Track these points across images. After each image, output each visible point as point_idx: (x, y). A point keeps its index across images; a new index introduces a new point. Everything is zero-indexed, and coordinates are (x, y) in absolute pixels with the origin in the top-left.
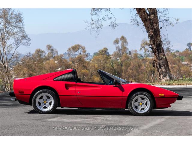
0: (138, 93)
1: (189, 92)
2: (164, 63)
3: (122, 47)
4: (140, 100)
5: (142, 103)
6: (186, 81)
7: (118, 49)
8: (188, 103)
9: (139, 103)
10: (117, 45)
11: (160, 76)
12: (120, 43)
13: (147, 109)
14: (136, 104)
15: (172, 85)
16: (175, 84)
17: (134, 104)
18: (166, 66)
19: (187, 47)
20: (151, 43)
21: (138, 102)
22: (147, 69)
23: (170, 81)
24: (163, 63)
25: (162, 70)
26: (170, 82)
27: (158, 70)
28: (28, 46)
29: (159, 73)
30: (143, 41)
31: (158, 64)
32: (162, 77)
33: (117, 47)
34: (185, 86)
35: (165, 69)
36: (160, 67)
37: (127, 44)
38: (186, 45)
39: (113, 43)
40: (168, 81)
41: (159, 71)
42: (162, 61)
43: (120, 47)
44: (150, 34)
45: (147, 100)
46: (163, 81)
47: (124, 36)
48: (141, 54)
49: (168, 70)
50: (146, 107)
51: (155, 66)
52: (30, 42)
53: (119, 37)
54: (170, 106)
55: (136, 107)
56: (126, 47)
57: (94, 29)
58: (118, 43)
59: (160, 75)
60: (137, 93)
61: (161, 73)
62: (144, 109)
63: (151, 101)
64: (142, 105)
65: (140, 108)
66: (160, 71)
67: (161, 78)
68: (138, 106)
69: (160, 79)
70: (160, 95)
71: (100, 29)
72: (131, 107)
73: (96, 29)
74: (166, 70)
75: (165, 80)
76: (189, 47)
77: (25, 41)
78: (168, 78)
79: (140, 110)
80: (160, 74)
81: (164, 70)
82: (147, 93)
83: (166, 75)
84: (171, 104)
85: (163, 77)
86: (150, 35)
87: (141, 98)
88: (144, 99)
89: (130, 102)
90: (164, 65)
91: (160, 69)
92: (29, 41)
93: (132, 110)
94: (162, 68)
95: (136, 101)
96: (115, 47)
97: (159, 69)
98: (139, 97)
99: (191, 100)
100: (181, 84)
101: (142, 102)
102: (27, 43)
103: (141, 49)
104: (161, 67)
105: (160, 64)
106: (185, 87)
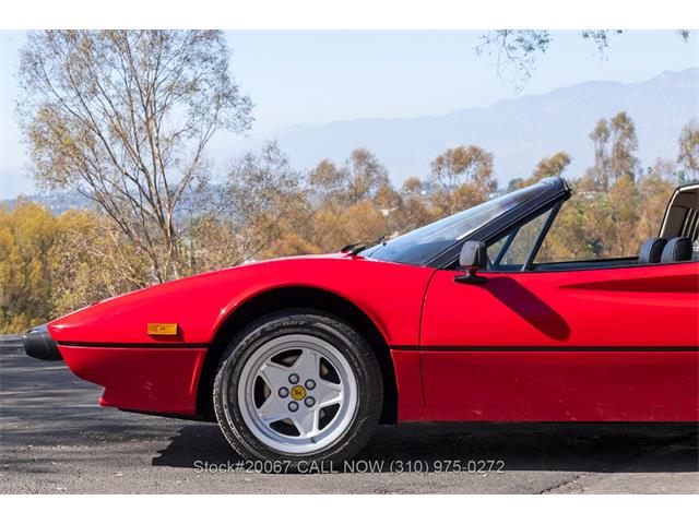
28: (246, 132)
37: (635, 146)
52: (250, 115)
56: (629, 156)
57: (513, 54)
71: (537, 51)
73: (521, 51)
77: (233, 111)
92: (247, 111)
102: (238, 122)
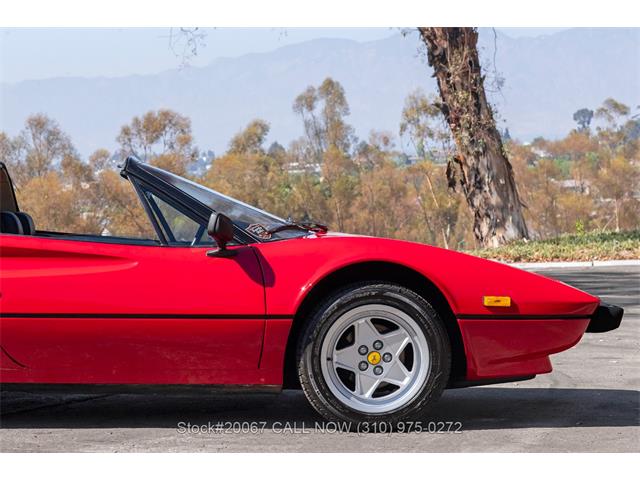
0: (358, 292)
1: (612, 288)
2: (495, 170)
3: (326, 123)
4: (366, 334)
5: (382, 352)
6: (590, 244)
7: (311, 132)
8: (627, 341)
9: (364, 351)
10: (308, 116)
11: (477, 225)
12: (320, 105)
13: (411, 385)
14: (348, 358)
15: (529, 261)
16: (545, 258)
17: (333, 357)
18: (502, 182)
19: (576, 126)
20: (439, 83)
21: (356, 345)
22: (426, 205)
23: (522, 244)
24: (489, 169)
25: (486, 200)
26: (524, 249)
27: (470, 200)
29: (473, 213)
30: (410, 97)
31: (470, 177)
32: (485, 228)
33: (307, 124)
34: (588, 264)
35: (500, 194)
36: (479, 184)
37: (346, 112)
38: (572, 116)
39: (294, 108)
40: (510, 243)
41: (473, 205)
42: (484, 160)
43: (322, 124)
44: (435, 47)
45: (412, 335)
46: (490, 244)
47: (334, 80)
48: (404, 154)
49: (511, 198)
50: (409, 376)
51: (458, 181)
53: (318, 83)
54: (549, 370)
55: (348, 378)
56: (341, 123)
58: (311, 107)
59: (476, 220)
60: (350, 295)
61: (482, 212)
62: (391, 388)
63: (438, 340)
64: (384, 365)
65: (367, 383)
66: (477, 202)
67: (484, 234)
68: (356, 370)
69: (480, 239)
70: (488, 301)
72: (318, 375)
74: (505, 199)
75: (500, 243)
76: (581, 126)
78: (511, 232)
79: (368, 395)
80: (477, 214)
81: (495, 200)
82: (408, 291)
83: (504, 220)
84: (550, 356)
85: (490, 228)
86: (437, 53)
87: (375, 321)
88: (397, 328)
89: (309, 348)
90: (495, 179)
91: (480, 197)
93: (320, 396)
94: (487, 188)
95: (346, 340)
96: (303, 123)
97: (473, 194)
98: (360, 318)
99: (636, 325)
100: (568, 255)
101: (378, 346)
103: (403, 128)
104: (481, 188)
105: (477, 172)
106: (588, 268)
